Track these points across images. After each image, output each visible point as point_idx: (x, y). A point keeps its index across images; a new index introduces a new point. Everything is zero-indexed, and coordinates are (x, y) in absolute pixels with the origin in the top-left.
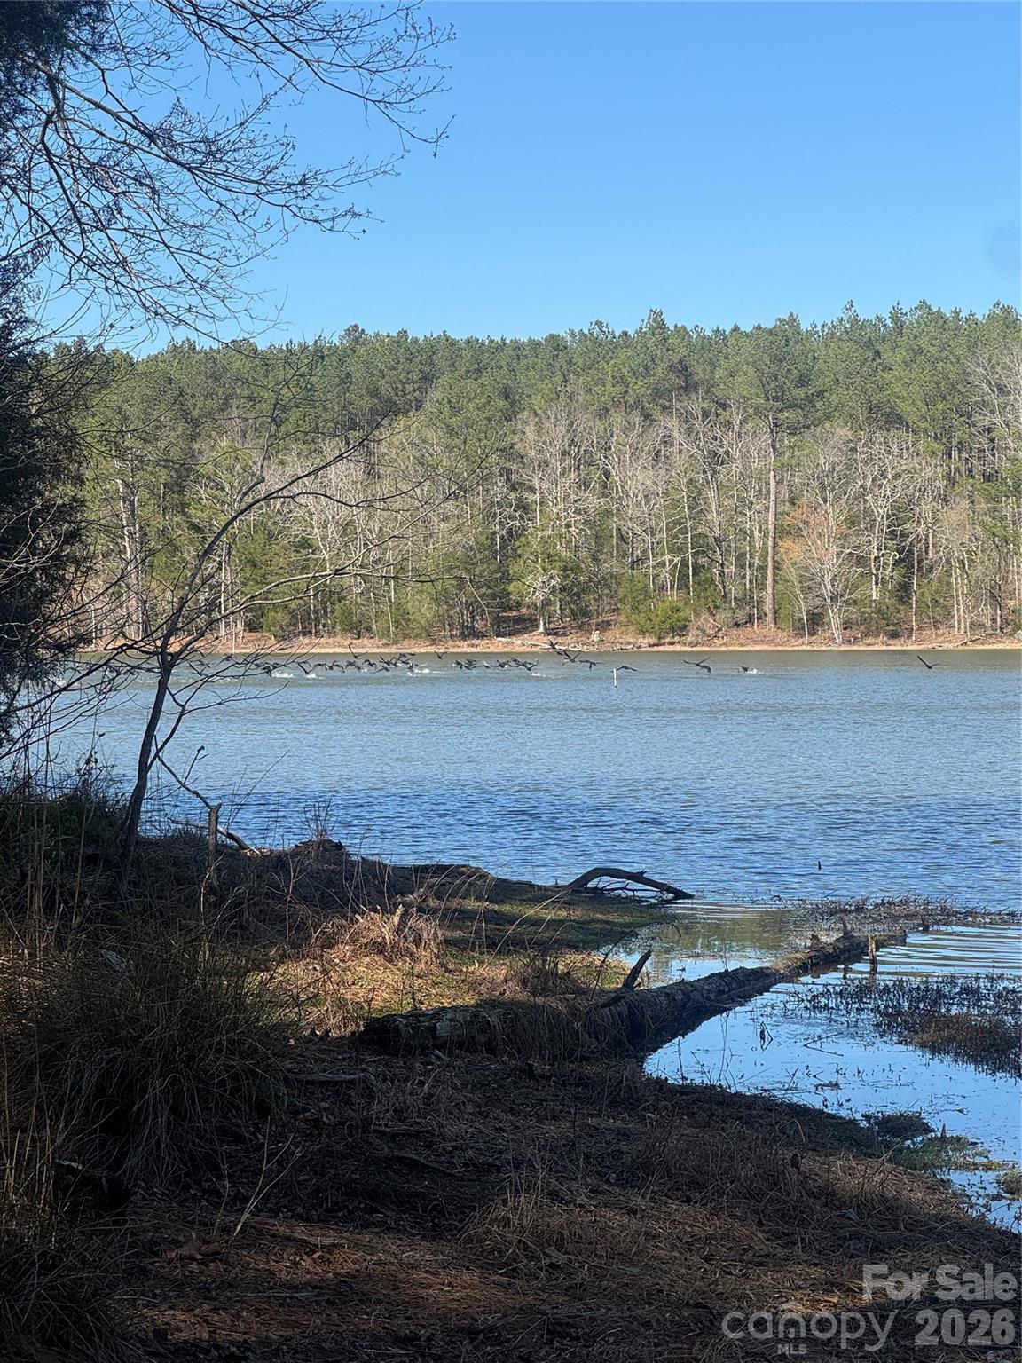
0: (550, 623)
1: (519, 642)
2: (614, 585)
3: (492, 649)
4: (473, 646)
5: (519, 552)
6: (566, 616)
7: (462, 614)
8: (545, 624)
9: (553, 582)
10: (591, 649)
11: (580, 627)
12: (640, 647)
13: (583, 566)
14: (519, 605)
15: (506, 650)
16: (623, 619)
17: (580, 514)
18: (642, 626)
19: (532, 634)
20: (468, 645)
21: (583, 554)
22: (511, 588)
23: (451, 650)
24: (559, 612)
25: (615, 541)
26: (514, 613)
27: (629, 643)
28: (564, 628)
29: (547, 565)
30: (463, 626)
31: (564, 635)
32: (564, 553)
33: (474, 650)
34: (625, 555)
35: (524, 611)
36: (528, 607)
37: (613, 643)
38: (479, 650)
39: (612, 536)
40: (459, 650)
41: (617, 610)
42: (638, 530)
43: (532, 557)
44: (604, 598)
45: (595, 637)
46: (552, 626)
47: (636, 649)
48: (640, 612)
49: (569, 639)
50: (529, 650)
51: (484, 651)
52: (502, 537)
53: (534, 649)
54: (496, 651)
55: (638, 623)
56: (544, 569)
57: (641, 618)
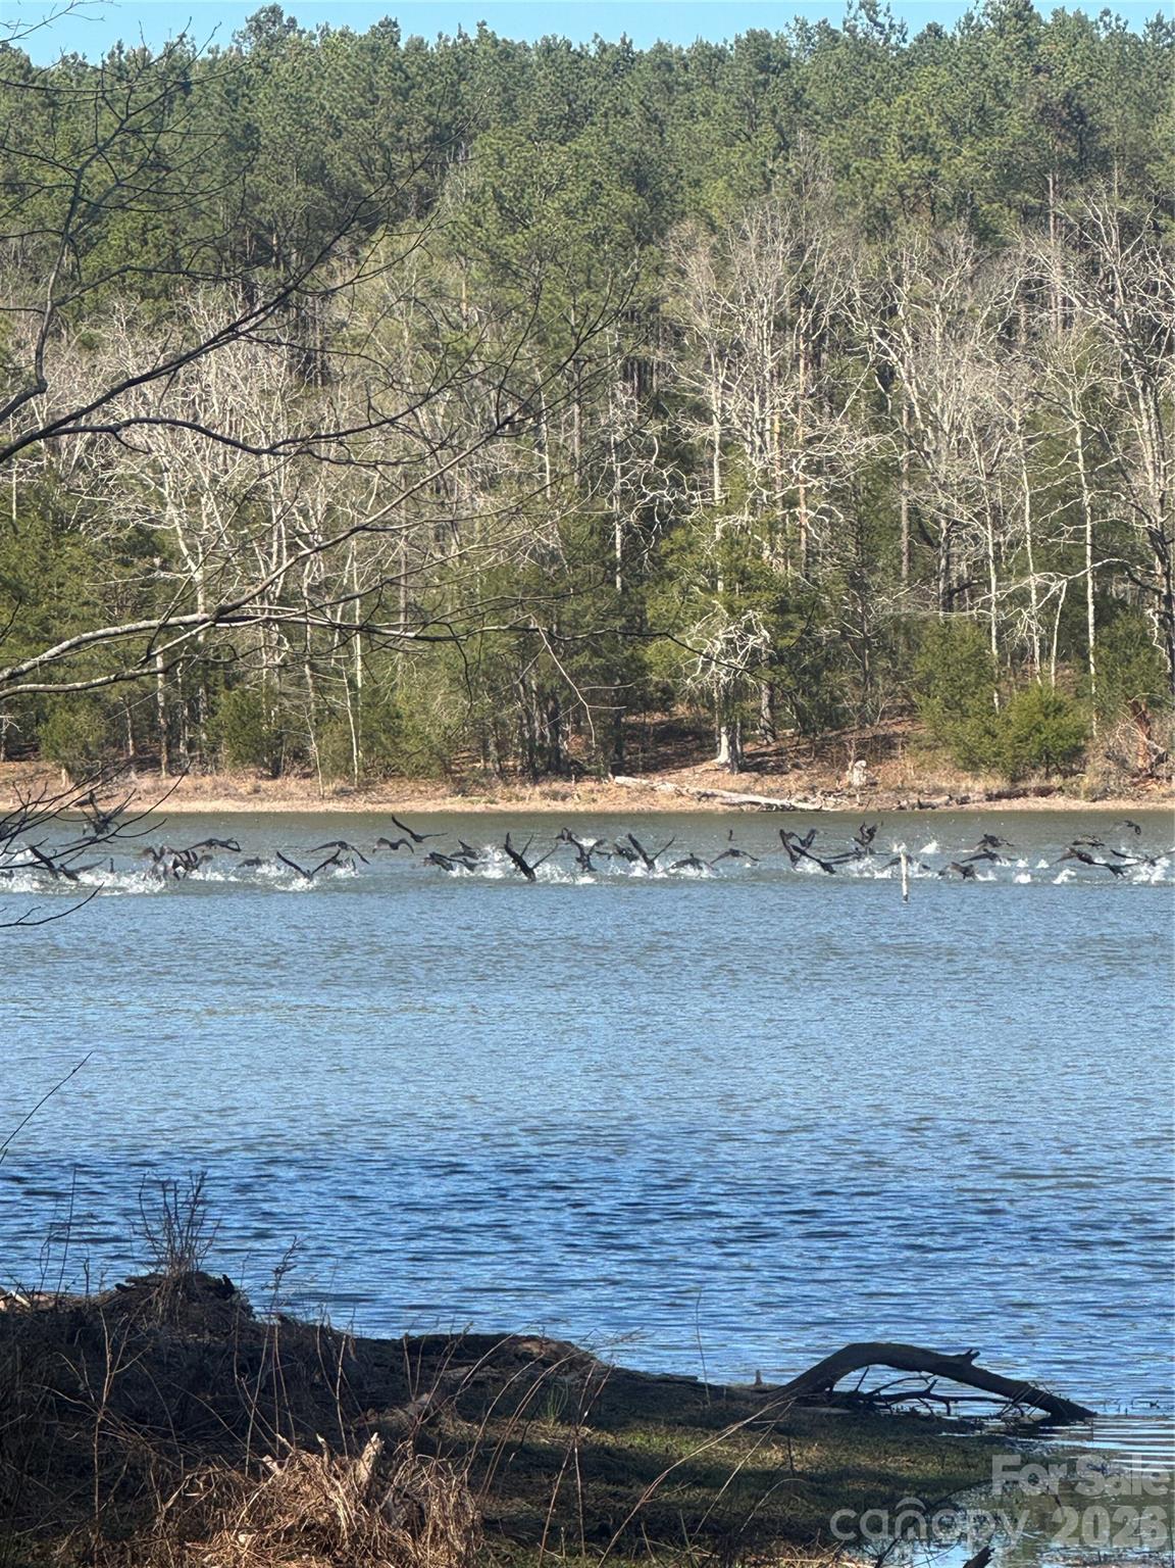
0: (744, 740)
1: (669, 787)
2: (903, 649)
3: (603, 804)
4: (555, 796)
5: (670, 565)
6: (785, 725)
7: (530, 717)
8: (732, 743)
9: (752, 641)
10: (846, 804)
11: (819, 752)
12: (964, 801)
13: (826, 600)
14: (668, 696)
15: (636, 806)
16: (924, 731)
17: (818, 472)
18: (971, 750)
19: (700, 768)
20: (544, 795)
21: (826, 570)
22: (650, 652)
23: (502, 806)
24: (766, 713)
25: (905, 538)
26: (658, 717)
27: (938, 791)
28: (779, 753)
29: (740, 601)
30: (532, 748)
31: (779, 770)
32: (782, 570)
33: (559, 806)
34: (930, 574)
35: (681, 710)
36: (692, 701)
37: (899, 790)
38: (569, 806)
39: (897, 528)
40: (521, 807)
41: (909, 710)
42: (962, 513)
43: (702, 580)
44: (879, 680)
45: (856, 775)
46: (749, 748)
47: (955, 807)
48: (965, 714)
49: (791, 781)
50: (693, 806)
51: (582, 808)
52: (628, 530)
53: (705, 805)
54: (611, 808)
55: (959, 742)
56: (731, 610)
57: (968, 730)
